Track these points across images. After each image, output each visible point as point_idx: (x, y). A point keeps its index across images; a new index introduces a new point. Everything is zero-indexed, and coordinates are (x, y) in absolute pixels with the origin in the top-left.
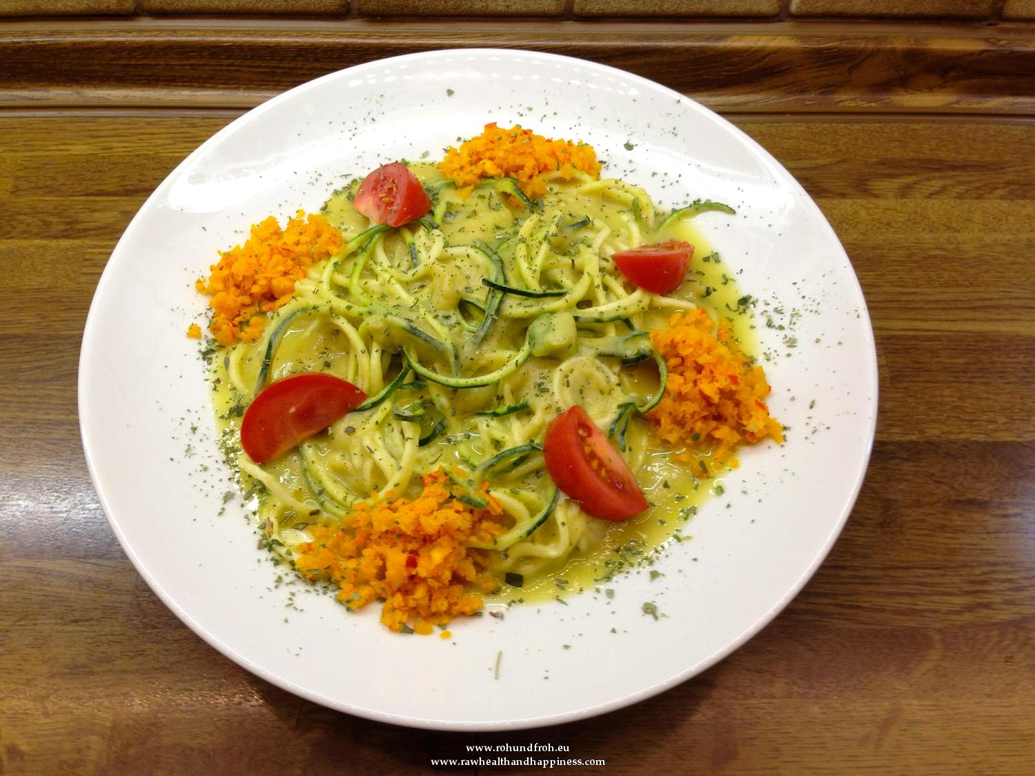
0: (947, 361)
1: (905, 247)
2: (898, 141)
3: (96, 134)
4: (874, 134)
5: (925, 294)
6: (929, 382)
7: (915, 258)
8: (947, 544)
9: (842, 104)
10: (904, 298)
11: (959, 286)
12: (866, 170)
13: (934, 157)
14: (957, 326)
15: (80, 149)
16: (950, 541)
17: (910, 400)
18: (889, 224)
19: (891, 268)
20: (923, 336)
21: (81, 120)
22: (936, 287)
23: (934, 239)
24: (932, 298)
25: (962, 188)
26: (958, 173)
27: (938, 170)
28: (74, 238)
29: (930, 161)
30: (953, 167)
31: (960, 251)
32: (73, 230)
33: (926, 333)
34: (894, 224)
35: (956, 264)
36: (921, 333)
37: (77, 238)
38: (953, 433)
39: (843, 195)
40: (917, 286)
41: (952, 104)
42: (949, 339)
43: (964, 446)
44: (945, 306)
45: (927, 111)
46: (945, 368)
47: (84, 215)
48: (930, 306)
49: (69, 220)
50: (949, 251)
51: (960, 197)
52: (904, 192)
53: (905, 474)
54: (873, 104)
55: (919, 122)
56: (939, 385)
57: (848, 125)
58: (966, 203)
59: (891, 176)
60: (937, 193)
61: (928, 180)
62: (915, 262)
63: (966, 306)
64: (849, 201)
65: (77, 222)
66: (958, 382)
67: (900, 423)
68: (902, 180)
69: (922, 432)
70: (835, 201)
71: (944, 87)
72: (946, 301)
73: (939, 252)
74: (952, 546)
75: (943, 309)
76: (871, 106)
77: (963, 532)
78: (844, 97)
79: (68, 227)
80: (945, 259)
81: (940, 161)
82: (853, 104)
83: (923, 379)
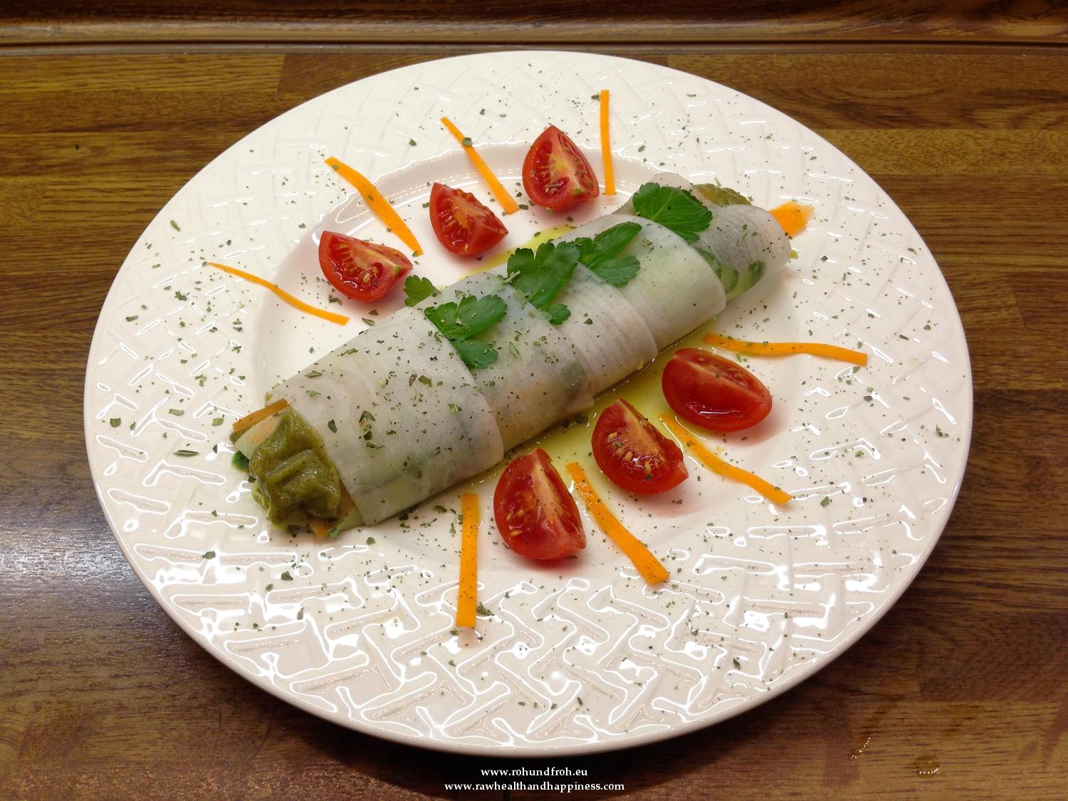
1: (1025, 178)
2: (1003, 72)
3: (70, 71)
4: (975, 64)
5: (1055, 228)
7: (1038, 190)
9: (936, 32)
10: (1029, 232)
12: (969, 100)
13: (1047, 88)
15: (51, 86)
17: (1050, 343)
18: (1002, 155)
19: (1010, 201)
20: (1057, 273)
23: (1057, 170)
27: (1052, 101)
28: (34, 175)
29: (1043, 92)
32: (33, 166)
33: (1062, 270)
34: (1008, 155)
36: (1055, 270)
37: (39, 175)
39: (946, 125)
40: (1045, 219)
45: (1033, 41)
47: (48, 151)
49: (31, 157)
52: (1016, 123)
53: (1052, 428)
54: (971, 33)
57: (944, 56)
59: (999, 106)
60: (1055, 124)
61: (1043, 110)
62: (1039, 194)
64: (954, 131)
65: (39, 159)
68: (1013, 111)
70: (937, 131)
76: (968, 35)
78: (937, 24)
79: (29, 164)
81: (1054, 92)
82: (948, 33)
83: (1062, 320)
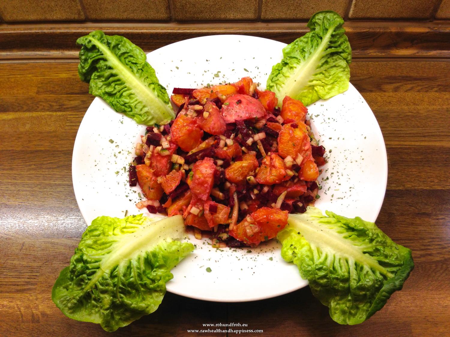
0: (414, 157)
1: (396, 112)
2: (394, 69)
4: (384, 66)
5: (405, 131)
6: (406, 166)
7: (401, 116)
8: (414, 230)
9: (370, 54)
10: (396, 132)
11: (418, 127)
12: (381, 81)
13: (408, 75)
14: (418, 144)
15: (64, 75)
16: (416, 229)
17: (399, 173)
18: (390, 103)
19: (390, 120)
20: (404, 147)
21: (63, 64)
22: (410, 128)
23: (408, 108)
24: (408, 132)
25: (420, 88)
26: (418, 82)
27: (410, 80)
28: (62, 111)
29: (407, 77)
30: (416, 79)
31: (419, 113)
32: (62, 108)
33: (405, 146)
34: (392, 102)
35: (417, 119)
36: (403, 146)
37: (64, 111)
38: (417, 186)
39: (371, 91)
40: (402, 127)
41: (415, 53)
42: (415, 149)
43: (421, 191)
44: (413, 135)
45: (405, 56)
46: (414, 160)
47: (66, 102)
48: (407, 135)
49: (60, 104)
50: (414, 113)
51: (419, 91)
52: (396, 90)
53: (397, 203)
54: (383, 54)
55: (402, 61)
56: (411, 167)
57: (373, 63)
58: (421, 94)
59: (391, 83)
60: (409, 90)
61: (406, 84)
62: (401, 118)
63: (422, 135)
64: (374, 93)
65: (64, 105)
66: (418, 166)
67: (395, 182)
68: (395, 85)
69: (404, 186)
70: (368, 94)
71: (412, 47)
72: (413, 133)
73: (410, 114)
74: (416, 231)
75: (412, 136)
76: (382, 55)
77: (420, 225)
78: (371, 51)
79: (60, 107)
80: (413, 117)
81: (410, 77)
82: (375, 54)
83: (404, 165)
